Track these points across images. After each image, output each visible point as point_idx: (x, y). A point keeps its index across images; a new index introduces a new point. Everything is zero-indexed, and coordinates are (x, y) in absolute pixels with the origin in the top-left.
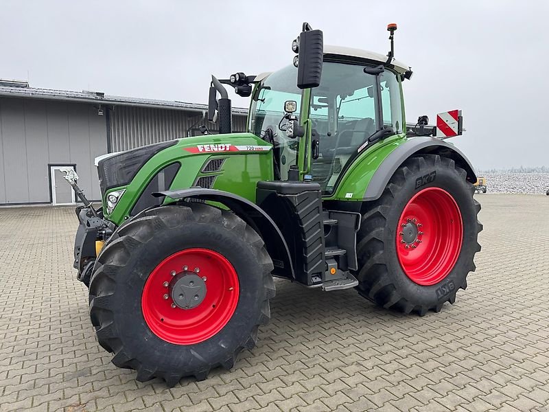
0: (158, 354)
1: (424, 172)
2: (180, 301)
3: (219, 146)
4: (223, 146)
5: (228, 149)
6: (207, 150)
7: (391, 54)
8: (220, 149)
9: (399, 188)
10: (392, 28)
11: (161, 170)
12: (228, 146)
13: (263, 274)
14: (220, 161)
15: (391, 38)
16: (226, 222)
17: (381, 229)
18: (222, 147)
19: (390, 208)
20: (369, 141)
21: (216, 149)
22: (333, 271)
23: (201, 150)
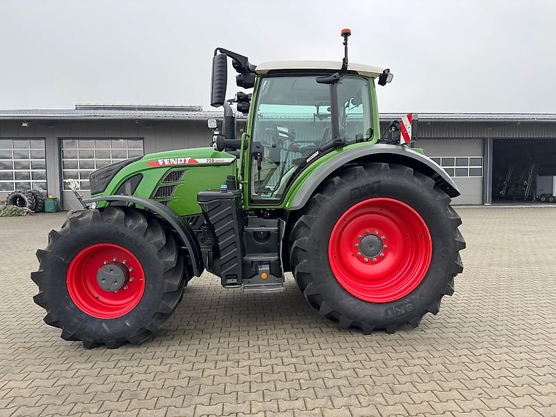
0: (76, 321)
1: (364, 181)
2: (103, 284)
3: (179, 159)
4: (183, 159)
5: (187, 162)
6: (166, 163)
7: (345, 60)
8: (179, 163)
9: (328, 198)
10: (346, 34)
11: (128, 179)
12: (187, 159)
13: (164, 269)
14: (180, 173)
15: (345, 44)
16: (130, 223)
17: (305, 238)
18: (181, 161)
19: (316, 218)
20: (320, 151)
21: (175, 163)
22: (264, 276)
23: (161, 164)
